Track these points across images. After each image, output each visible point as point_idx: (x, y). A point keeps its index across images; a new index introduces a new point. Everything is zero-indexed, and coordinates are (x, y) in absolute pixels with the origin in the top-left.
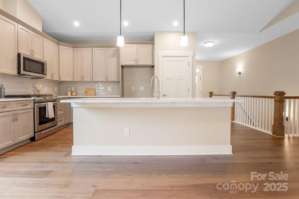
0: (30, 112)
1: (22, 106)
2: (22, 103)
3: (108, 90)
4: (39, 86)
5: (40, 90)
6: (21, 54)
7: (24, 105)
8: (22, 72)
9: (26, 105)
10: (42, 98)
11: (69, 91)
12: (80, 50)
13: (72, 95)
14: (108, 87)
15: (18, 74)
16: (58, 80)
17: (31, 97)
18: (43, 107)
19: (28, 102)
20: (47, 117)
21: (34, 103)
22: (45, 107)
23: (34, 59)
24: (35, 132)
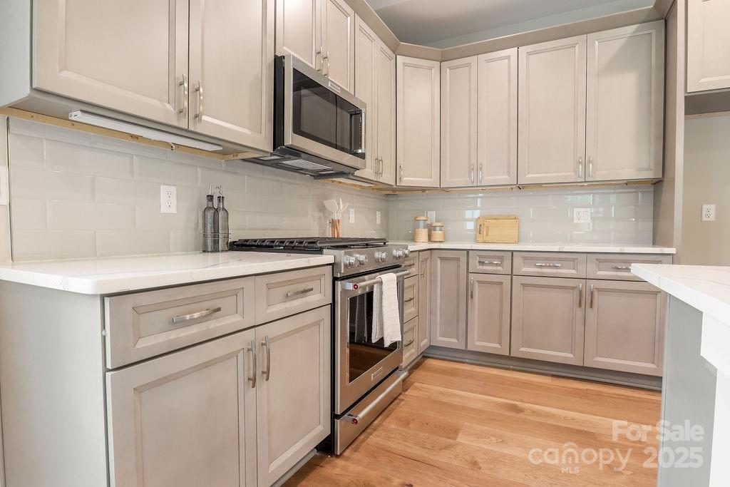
0: (318, 323)
1: (287, 297)
2: (291, 282)
3: (576, 221)
4: (339, 204)
5: (338, 220)
6: (286, 61)
7: (297, 293)
8: (290, 138)
9: (305, 292)
10: (362, 258)
11: (421, 224)
12: (469, 65)
13: (430, 240)
14: (576, 210)
15: (274, 149)
16: (393, 183)
17: (319, 251)
18: (362, 296)
19: (312, 278)
20: (374, 340)
21: (335, 279)
22: (370, 295)
23: (329, 86)
24: (334, 417)
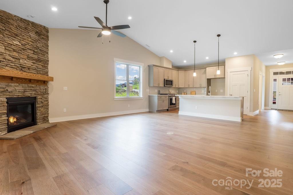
0: (167, 100)
4: (171, 90)
6: (165, 79)
7: (165, 97)
10: (171, 95)
13: (184, 94)
15: (164, 86)
16: (178, 87)
17: (167, 95)
18: (171, 99)
20: (172, 102)
21: (169, 97)
23: (169, 80)
24: (168, 108)
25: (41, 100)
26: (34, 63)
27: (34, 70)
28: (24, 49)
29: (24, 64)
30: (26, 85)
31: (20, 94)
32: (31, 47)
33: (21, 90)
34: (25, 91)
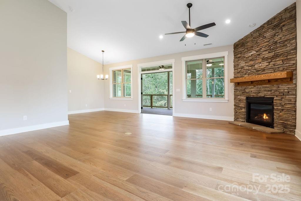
25: (278, 102)
26: (269, 62)
27: (270, 70)
28: (259, 54)
29: (259, 68)
30: (261, 86)
31: (254, 95)
32: (266, 47)
33: (255, 91)
34: (260, 91)
